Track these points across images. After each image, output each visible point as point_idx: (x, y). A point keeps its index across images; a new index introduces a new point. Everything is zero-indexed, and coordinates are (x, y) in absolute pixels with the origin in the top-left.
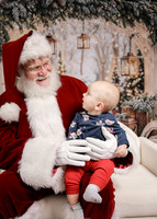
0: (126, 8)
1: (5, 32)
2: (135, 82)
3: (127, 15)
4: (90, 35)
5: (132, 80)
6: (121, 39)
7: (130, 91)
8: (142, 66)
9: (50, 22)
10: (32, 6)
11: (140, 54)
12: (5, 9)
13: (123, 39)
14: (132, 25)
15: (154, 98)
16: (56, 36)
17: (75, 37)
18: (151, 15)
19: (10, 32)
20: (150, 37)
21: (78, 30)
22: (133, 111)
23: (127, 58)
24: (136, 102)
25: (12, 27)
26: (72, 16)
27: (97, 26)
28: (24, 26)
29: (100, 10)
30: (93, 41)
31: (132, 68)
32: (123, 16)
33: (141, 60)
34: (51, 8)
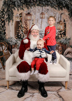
0: (60, 3)
1: (12, 11)
2: (62, 32)
3: (60, 6)
4: (45, 13)
5: (61, 31)
6: (57, 15)
7: (60, 36)
8: (65, 26)
9: (29, 7)
10: (23, 1)
11: (64, 21)
12: (12, 2)
13: (58, 15)
14: (62, 10)
15: (70, 39)
16: (32, 13)
17: (39, 14)
18: (70, 6)
19: (14, 11)
20: (69, 14)
21: (40, 11)
22: (61, 43)
23: (59, 23)
24: (62, 40)
25: (15, 9)
26: (38, 5)
27: (48, 10)
28: (19, 9)
29: (49, 3)
30: (46, 15)
31: (61, 27)
32: (58, 6)
33: (65, 24)
34: (30, 2)
